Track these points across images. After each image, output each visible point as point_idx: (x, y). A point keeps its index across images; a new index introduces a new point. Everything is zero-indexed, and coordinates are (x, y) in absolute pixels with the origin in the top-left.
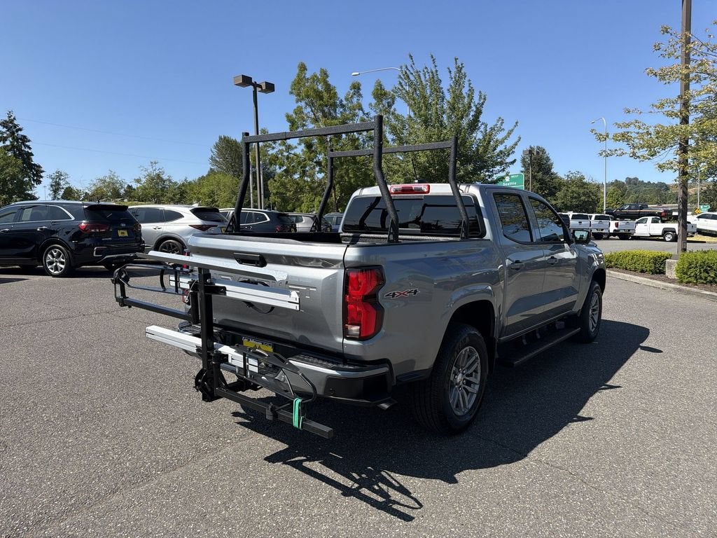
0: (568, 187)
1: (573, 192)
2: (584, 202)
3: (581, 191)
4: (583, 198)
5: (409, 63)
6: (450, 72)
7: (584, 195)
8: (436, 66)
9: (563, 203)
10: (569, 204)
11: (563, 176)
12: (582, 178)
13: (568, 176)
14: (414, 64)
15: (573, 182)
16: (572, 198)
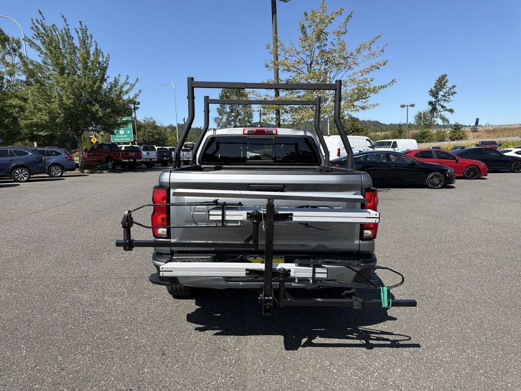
0: (145, 128)
1: (148, 132)
2: (158, 139)
3: (155, 131)
4: (157, 136)
5: (40, 18)
6: (77, 32)
7: (157, 134)
8: (67, 25)
9: (143, 139)
10: (147, 140)
11: (141, 121)
12: (154, 122)
13: (145, 120)
14: (44, 19)
15: (148, 125)
16: (149, 136)
